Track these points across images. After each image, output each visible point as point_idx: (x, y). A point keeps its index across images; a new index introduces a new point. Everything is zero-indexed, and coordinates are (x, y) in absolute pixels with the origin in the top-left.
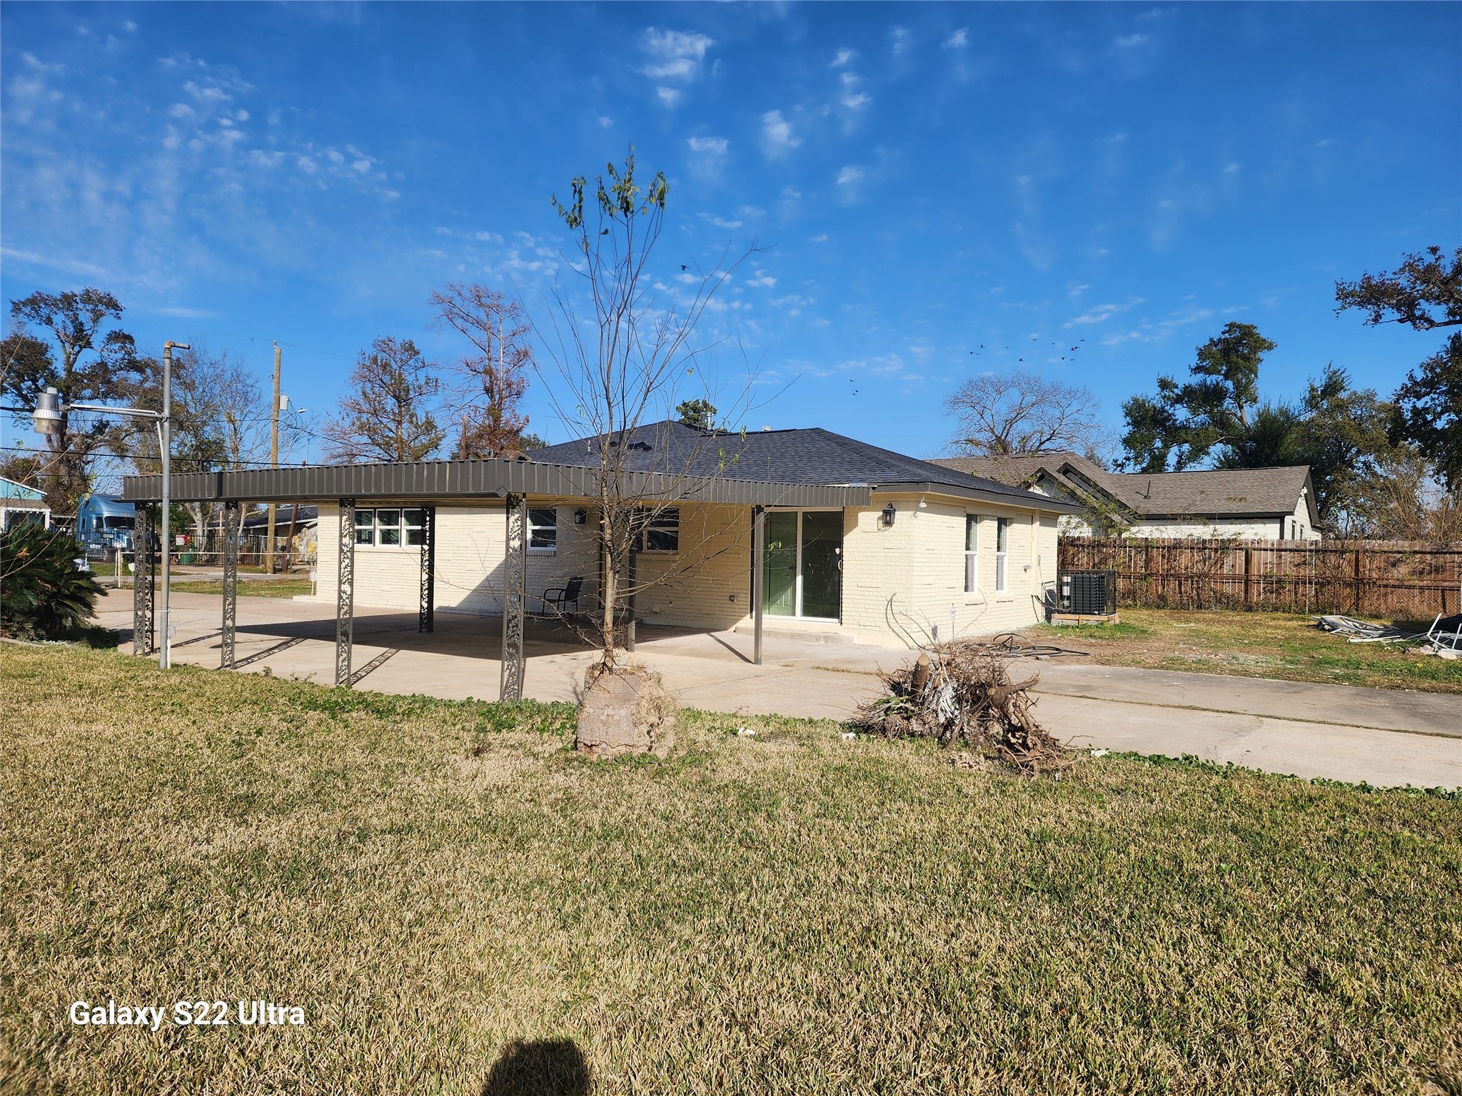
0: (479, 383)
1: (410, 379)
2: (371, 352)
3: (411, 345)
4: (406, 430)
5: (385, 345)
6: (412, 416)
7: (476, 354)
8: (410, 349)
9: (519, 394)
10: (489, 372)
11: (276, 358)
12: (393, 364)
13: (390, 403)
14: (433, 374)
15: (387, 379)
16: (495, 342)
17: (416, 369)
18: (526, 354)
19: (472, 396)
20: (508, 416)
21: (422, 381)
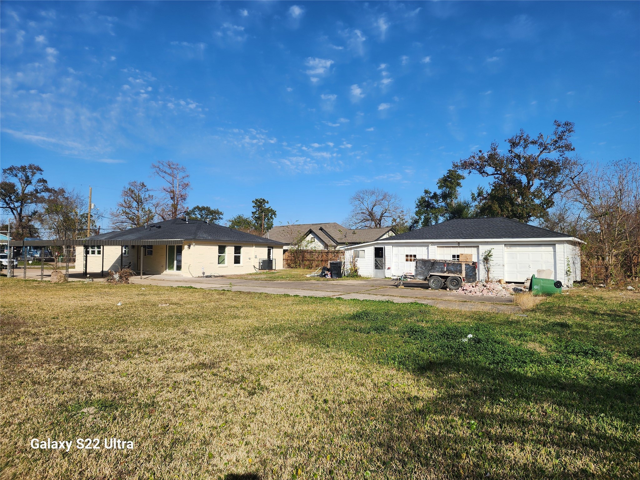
0: (169, 196)
1: (142, 196)
2: (128, 187)
3: (143, 184)
4: (140, 213)
5: (134, 184)
6: (143, 209)
7: (168, 186)
8: (143, 185)
9: (185, 199)
10: (173, 192)
11: (90, 191)
12: (136, 190)
13: (135, 204)
14: (151, 193)
15: (133, 195)
16: (175, 181)
17: (145, 191)
18: (188, 185)
19: (166, 200)
20: (180, 207)
21: (147, 196)
